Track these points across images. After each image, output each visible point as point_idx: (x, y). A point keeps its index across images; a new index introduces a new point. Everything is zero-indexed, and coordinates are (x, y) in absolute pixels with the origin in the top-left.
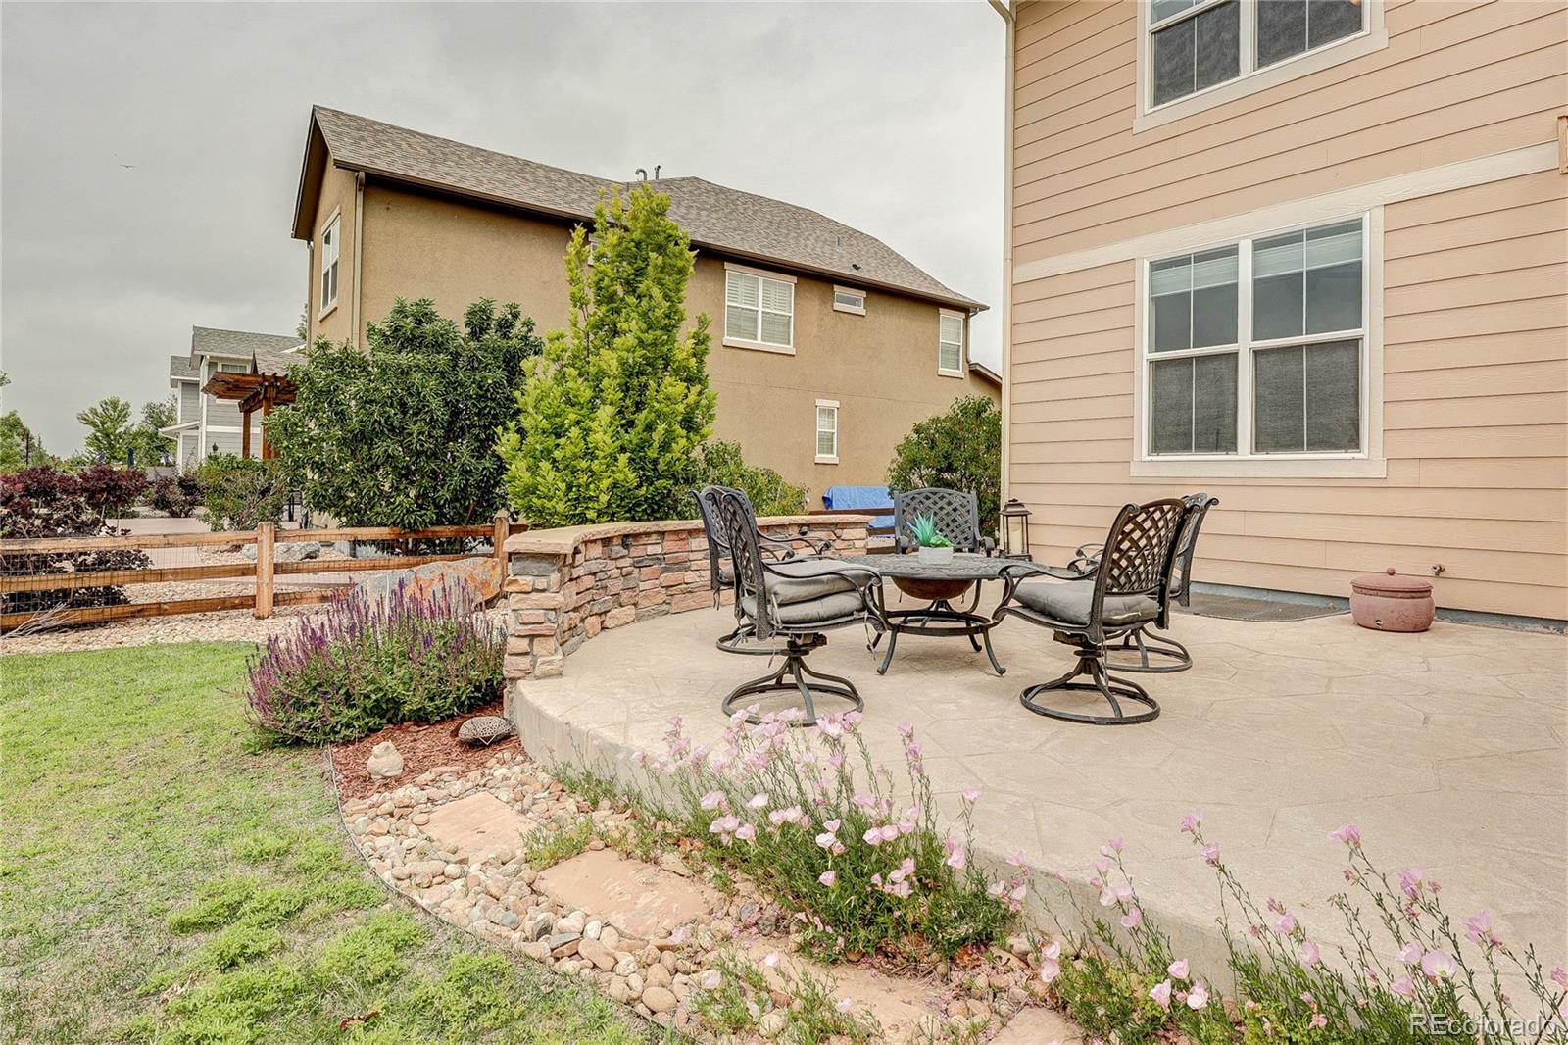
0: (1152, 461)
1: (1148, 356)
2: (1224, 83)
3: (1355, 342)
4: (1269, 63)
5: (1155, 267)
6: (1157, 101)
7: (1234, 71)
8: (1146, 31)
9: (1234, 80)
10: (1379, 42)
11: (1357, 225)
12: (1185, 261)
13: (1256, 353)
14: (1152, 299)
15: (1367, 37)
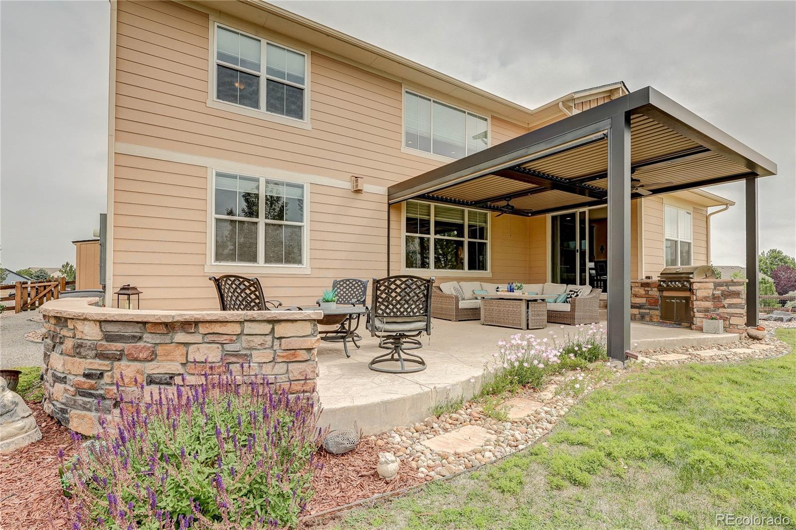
0: (217, 265)
1: (214, 216)
2: (253, 109)
3: (300, 227)
4: (272, 112)
5: (218, 175)
6: (218, 97)
7: (256, 105)
8: (213, 61)
9: (257, 110)
10: (309, 127)
11: (302, 187)
12: (235, 177)
13: (266, 224)
14: (216, 189)
15: (306, 123)
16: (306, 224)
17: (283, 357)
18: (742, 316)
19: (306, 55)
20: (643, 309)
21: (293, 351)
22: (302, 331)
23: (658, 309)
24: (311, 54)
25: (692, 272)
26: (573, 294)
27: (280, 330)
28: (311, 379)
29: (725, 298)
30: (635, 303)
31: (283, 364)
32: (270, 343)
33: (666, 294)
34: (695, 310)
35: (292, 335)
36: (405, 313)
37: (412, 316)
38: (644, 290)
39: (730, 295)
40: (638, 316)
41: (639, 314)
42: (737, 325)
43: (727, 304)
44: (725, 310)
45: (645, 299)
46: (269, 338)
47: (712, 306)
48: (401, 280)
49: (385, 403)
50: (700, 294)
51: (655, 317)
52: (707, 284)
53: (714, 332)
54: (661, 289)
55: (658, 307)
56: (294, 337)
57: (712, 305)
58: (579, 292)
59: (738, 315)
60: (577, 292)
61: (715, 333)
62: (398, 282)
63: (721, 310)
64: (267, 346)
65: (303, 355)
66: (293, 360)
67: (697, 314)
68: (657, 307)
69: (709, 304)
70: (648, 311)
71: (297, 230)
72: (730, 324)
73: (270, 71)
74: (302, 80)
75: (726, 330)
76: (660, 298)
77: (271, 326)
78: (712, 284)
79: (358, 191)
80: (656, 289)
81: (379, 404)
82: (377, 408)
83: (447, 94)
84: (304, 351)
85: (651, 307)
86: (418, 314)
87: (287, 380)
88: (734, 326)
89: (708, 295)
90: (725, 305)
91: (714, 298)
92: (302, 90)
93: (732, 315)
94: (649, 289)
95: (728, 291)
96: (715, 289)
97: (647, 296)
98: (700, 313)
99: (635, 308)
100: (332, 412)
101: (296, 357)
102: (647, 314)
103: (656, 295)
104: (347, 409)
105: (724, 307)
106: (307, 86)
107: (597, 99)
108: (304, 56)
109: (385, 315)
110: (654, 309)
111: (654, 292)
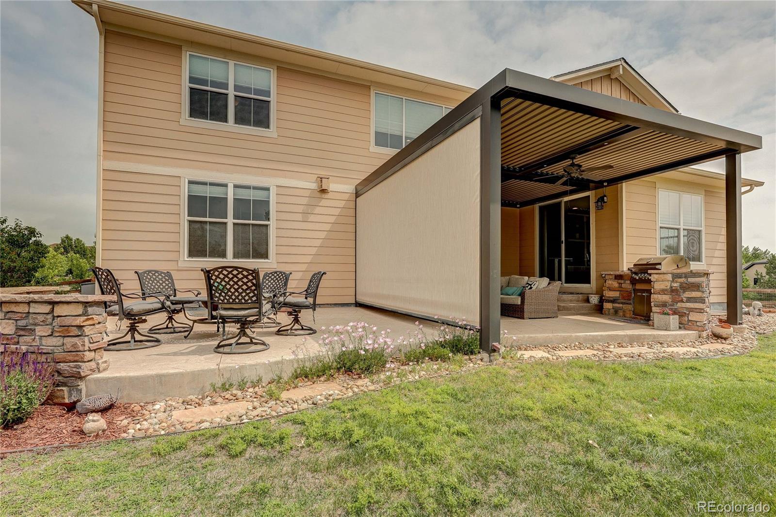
0: (190, 261)
1: (187, 218)
2: (222, 123)
3: (267, 226)
4: (239, 124)
5: (190, 182)
6: (191, 116)
7: (225, 120)
8: (186, 85)
9: (226, 124)
10: (275, 135)
11: (268, 189)
12: (205, 184)
13: (234, 224)
14: (189, 195)
15: (272, 132)
16: (272, 223)
17: (59, 332)
18: (702, 311)
19: (271, 70)
20: (616, 303)
21: (67, 327)
22: (75, 311)
23: (630, 304)
24: (277, 69)
25: (660, 262)
26: (527, 287)
27: (58, 310)
28: (81, 351)
29: (684, 292)
30: (609, 297)
31: (60, 338)
32: (50, 320)
33: (638, 287)
34: (652, 304)
35: (67, 314)
36: (237, 301)
37: (244, 303)
38: (618, 283)
39: (689, 287)
40: (612, 311)
41: (613, 309)
42: (696, 322)
43: (685, 297)
44: (683, 305)
45: (619, 292)
46: (50, 316)
47: (671, 300)
48: (227, 271)
49: (160, 376)
50: (657, 286)
51: (628, 312)
52: (665, 276)
53: (665, 328)
54: (633, 282)
55: (631, 302)
56: (69, 316)
57: (670, 298)
58: (533, 284)
59: (697, 310)
60: (531, 285)
61: (666, 330)
62: (225, 272)
63: (679, 305)
64: (48, 323)
65: (76, 332)
66: (68, 335)
67: (654, 309)
68: (629, 302)
69: (666, 298)
70: (621, 305)
71: (264, 228)
72: (689, 321)
73: (237, 88)
74: (268, 94)
75: (682, 326)
76: (633, 292)
77: (51, 307)
78: (670, 275)
79: (323, 191)
80: (629, 282)
81: (153, 376)
82: (150, 380)
83: (421, 92)
84: (75, 328)
85: (624, 301)
86: (250, 301)
87: (62, 351)
88: (693, 322)
89: (666, 288)
90: (684, 298)
91: (673, 291)
92: (269, 102)
93: (691, 310)
94: (622, 282)
95: (686, 283)
96: (673, 281)
97: (620, 289)
98: (658, 308)
99: (609, 302)
100: (104, 380)
101: (69, 333)
102: (621, 309)
103: (629, 289)
104: (119, 379)
105: (682, 301)
106: (273, 99)
107: (592, 80)
108: (270, 71)
109: (220, 301)
110: (627, 304)
111: (627, 285)
